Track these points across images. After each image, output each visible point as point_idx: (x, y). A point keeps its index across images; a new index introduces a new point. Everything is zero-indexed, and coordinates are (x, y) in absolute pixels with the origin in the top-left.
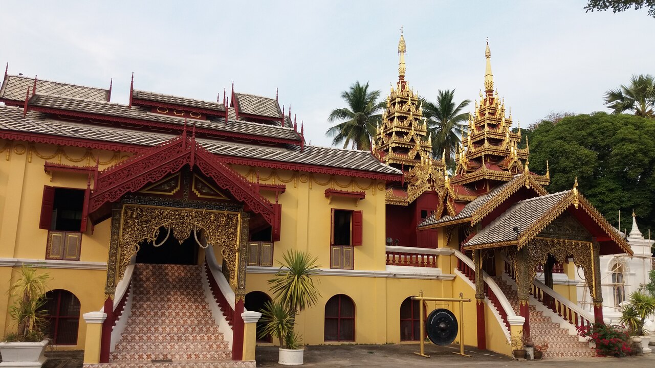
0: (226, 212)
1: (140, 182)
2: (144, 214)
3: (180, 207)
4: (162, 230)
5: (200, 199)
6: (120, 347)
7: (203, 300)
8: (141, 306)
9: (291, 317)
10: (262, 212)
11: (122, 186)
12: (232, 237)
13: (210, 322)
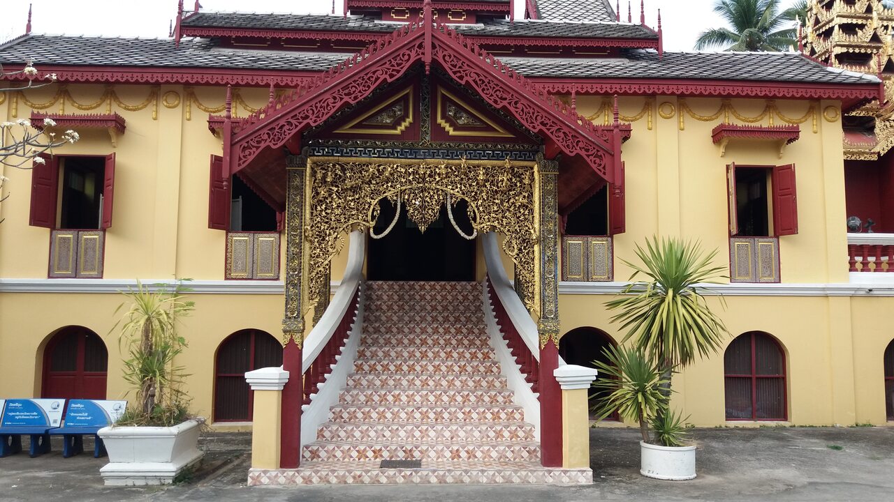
0: (507, 163)
1: (328, 105)
2: (348, 175)
3: (415, 158)
4: (385, 205)
5: (454, 138)
6: (327, 434)
7: (484, 343)
8: (374, 355)
9: (664, 378)
10: (583, 153)
11: (293, 114)
12: (524, 215)
13: (497, 384)
